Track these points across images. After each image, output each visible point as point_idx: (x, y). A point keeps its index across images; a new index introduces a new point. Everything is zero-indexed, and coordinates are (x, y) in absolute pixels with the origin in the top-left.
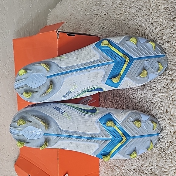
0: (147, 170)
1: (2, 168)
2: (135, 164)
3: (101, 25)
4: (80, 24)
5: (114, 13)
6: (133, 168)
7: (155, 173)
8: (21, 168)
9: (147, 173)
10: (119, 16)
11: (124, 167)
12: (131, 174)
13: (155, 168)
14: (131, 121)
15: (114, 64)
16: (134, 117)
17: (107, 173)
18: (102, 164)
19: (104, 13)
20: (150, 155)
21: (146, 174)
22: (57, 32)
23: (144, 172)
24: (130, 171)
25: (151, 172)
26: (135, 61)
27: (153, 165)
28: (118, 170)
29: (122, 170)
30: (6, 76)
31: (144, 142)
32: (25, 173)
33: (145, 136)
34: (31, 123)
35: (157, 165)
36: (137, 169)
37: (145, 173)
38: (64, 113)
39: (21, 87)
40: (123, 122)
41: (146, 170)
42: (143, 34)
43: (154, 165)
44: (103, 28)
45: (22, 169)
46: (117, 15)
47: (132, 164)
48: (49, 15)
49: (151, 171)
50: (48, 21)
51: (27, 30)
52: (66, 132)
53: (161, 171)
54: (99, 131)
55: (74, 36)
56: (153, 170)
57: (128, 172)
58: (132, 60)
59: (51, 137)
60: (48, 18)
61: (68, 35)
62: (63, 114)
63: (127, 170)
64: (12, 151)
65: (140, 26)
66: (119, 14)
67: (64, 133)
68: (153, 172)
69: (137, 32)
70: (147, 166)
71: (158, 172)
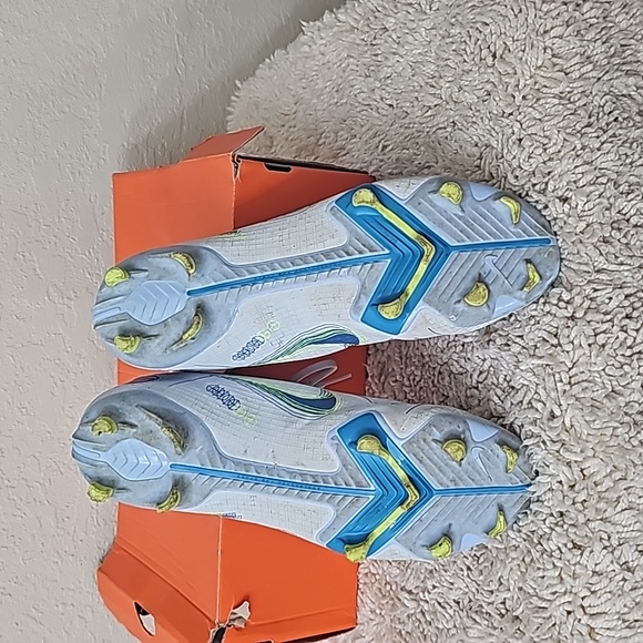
0: (492, 603)
1: (59, 579)
2: (459, 583)
3: (377, 139)
4: (320, 131)
5: (416, 103)
6: (453, 596)
7: (515, 614)
8: (115, 583)
9: (490, 615)
10: (429, 113)
11: (426, 594)
12: (447, 615)
13: (516, 597)
14: (435, 441)
15: (389, 261)
16: (446, 429)
17: (378, 611)
18: (365, 583)
19: (388, 102)
20: (502, 556)
21: (487, 617)
22: (233, 157)
23: (484, 611)
24: (444, 608)
25: (503, 611)
26: (454, 254)
27: (509, 590)
28: (412, 605)
29: (422, 603)
30: (87, 289)
31: (476, 511)
32: (125, 596)
33: (480, 490)
34: (134, 430)
35: (520, 589)
36: (466, 602)
37: (487, 613)
38: (238, 405)
39: (111, 320)
40: (410, 442)
41: (489, 604)
42: (493, 171)
43: (511, 588)
44: (385, 147)
45: (118, 586)
46: (425, 109)
47: (452, 584)
48: (233, 98)
49: (502, 606)
50: (229, 117)
51: (163, 145)
52: (237, 463)
53: (530, 606)
54: (338, 466)
55: (288, 170)
56: (508, 603)
57: (439, 608)
58: (443, 250)
59: (191, 476)
60: (229, 109)
61: (269, 168)
62: (234, 408)
63: (436, 604)
64: (94, 529)
65: (487, 146)
66: (430, 108)
67: (231, 468)
68: (508, 611)
69: (479, 167)
70: (492, 592)
71: (521, 609)
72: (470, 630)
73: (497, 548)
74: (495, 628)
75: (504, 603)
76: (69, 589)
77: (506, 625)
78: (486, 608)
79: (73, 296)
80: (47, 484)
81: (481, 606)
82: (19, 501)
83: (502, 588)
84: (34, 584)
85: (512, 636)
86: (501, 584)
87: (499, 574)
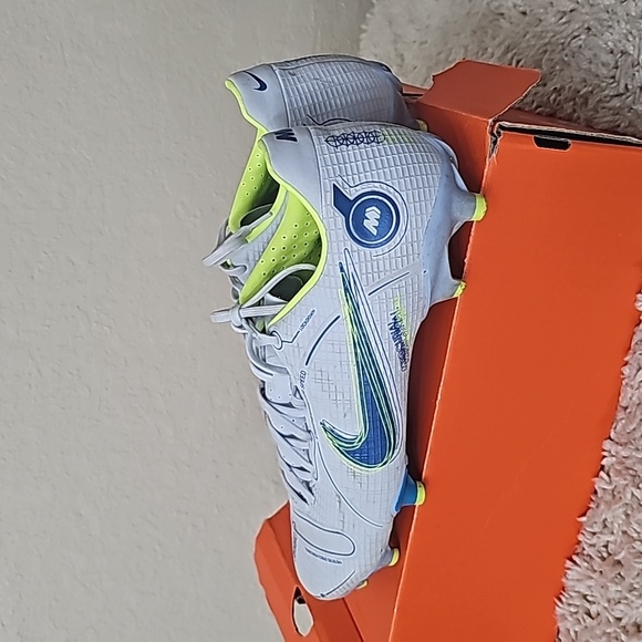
0: (594, 546)
3: (510, 55)
5: (550, 9)
7: (616, 558)
9: (591, 557)
10: (564, 20)
13: (619, 540)
19: (521, 9)
20: (609, 498)
21: (588, 559)
23: (585, 552)
25: (605, 555)
27: (612, 533)
35: (625, 533)
37: (587, 555)
41: (591, 545)
43: (615, 531)
44: (518, 62)
46: (558, 16)
48: (368, 15)
49: (604, 549)
50: (363, 36)
53: (632, 551)
56: (611, 546)
60: (364, 27)
65: (623, 53)
66: (565, 13)
68: (610, 554)
69: (613, 77)
70: (594, 534)
71: (623, 554)
72: (568, 572)
73: (604, 489)
74: (595, 571)
75: (606, 546)
77: (605, 569)
78: (588, 550)
81: (584, 549)
83: (606, 531)
85: (612, 581)
86: (605, 526)
87: (604, 517)
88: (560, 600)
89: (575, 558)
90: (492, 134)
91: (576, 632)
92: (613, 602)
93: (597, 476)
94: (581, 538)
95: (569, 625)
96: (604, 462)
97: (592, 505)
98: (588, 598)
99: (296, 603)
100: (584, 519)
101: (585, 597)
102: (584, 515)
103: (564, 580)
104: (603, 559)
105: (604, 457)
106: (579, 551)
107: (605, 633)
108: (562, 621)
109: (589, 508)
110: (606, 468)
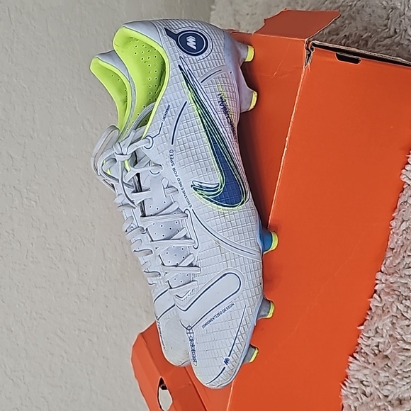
0: (369, 346)
7: (385, 354)
9: (367, 354)
13: (387, 341)
20: (380, 312)
21: (364, 355)
23: (363, 351)
25: (377, 352)
27: (382, 337)
35: (391, 336)
37: (364, 353)
41: (367, 346)
43: (384, 335)
49: (376, 348)
53: (397, 347)
56: (381, 346)
68: (380, 351)
70: (369, 338)
71: (390, 351)
72: (351, 364)
73: (377, 306)
74: (369, 363)
75: (378, 346)
76: (83, 321)
77: (377, 360)
78: (365, 349)
79: (99, 127)
80: (74, 250)
81: (362, 349)
82: (55, 259)
83: (377, 335)
84: (61, 314)
85: (382, 369)
86: (377, 332)
87: (376, 325)
88: (345, 385)
89: (355, 355)
90: (307, 49)
91: (355, 407)
92: (382, 384)
93: (372, 297)
94: (360, 341)
95: (350, 402)
96: (377, 287)
97: (368, 318)
98: (364, 382)
99: (160, 389)
100: (362, 327)
101: (362, 382)
102: (362, 324)
103: (347, 371)
104: (375, 355)
105: (377, 284)
106: (358, 350)
107: (376, 406)
108: (346, 400)
109: (366, 320)
110: (378, 292)
